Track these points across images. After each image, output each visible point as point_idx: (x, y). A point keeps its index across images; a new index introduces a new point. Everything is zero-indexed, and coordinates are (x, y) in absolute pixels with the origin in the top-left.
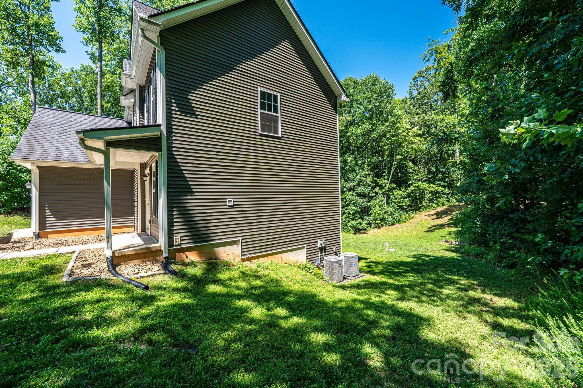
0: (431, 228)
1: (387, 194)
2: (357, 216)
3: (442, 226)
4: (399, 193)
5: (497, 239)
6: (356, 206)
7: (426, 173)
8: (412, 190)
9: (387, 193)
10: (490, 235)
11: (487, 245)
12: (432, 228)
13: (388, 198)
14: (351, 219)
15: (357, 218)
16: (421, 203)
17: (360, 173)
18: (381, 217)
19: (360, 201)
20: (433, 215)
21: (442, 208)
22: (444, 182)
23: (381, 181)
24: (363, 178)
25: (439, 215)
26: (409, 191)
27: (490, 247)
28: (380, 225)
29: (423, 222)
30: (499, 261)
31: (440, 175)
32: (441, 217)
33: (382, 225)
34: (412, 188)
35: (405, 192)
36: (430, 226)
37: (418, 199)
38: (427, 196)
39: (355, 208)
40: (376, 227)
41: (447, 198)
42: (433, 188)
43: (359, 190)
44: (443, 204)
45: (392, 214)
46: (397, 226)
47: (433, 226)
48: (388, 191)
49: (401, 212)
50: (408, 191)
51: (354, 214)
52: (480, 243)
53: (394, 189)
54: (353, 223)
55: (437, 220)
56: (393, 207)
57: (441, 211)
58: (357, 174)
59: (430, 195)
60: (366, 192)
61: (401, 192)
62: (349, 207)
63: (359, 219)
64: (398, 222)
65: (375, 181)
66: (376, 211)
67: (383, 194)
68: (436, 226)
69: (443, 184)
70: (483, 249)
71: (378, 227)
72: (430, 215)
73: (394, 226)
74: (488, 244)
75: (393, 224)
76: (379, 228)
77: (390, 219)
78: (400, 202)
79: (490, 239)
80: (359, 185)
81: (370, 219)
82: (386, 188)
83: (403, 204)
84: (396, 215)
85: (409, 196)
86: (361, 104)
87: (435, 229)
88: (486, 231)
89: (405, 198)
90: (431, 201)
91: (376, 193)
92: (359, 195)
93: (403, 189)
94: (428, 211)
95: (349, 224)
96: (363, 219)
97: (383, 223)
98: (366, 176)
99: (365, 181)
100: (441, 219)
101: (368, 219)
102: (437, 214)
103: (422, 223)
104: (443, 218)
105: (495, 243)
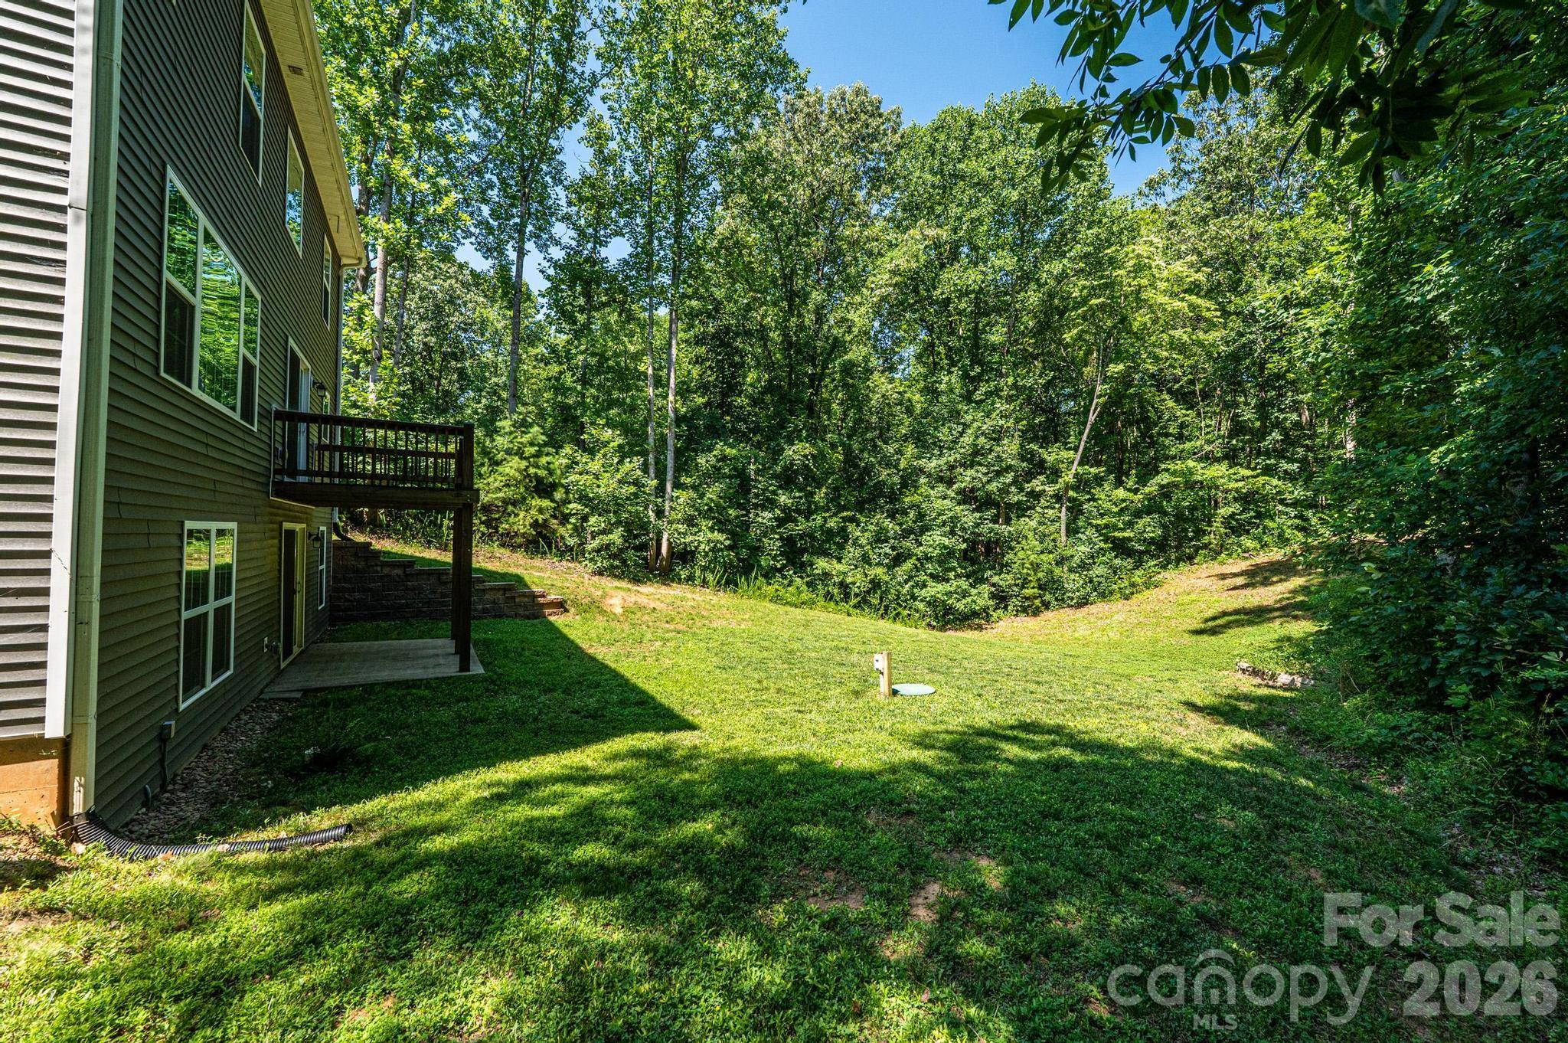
0: (1214, 618)
1: (1070, 500)
2: (953, 569)
3: (1258, 615)
4: (1113, 495)
5: (1499, 667)
6: (952, 533)
7: (1224, 431)
8: (1162, 487)
9: (1071, 493)
10: (1452, 645)
11: (1435, 700)
12: (1219, 622)
13: (1075, 510)
14: (932, 576)
15: (952, 575)
16: (1200, 533)
17: (975, 425)
18: (1040, 575)
19: (969, 518)
20: (1235, 575)
21: (1276, 554)
22: (1291, 460)
23: (1052, 455)
24: (982, 440)
25: (1258, 576)
26: (1151, 488)
27: (1451, 710)
28: (1037, 602)
29: (1193, 597)
30: (1503, 811)
31: (1276, 435)
32: (1266, 582)
33: (1047, 605)
34: (1164, 479)
35: (1136, 491)
36: (1210, 613)
37: (1186, 520)
38: (1224, 511)
39: (946, 541)
40: (1024, 610)
41: (1301, 517)
42: (1243, 478)
43: (967, 478)
44: (1283, 540)
45: (1083, 566)
46: (1098, 608)
47: (1224, 614)
48: (1073, 488)
49: (1117, 562)
50: (1147, 490)
51: (942, 560)
52: (1397, 688)
53: (1099, 480)
54: (935, 589)
55: (1248, 592)
56: (1090, 541)
57: (1272, 564)
58: (966, 426)
59: (1235, 508)
60: (993, 487)
61: (1121, 493)
62: (925, 538)
63: (958, 576)
64: (1103, 596)
65: (1032, 453)
66: (1025, 555)
67: (1058, 498)
68: (1237, 612)
69: (1285, 466)
70: (1408, 718)
71: (1029, 609)
72: (1223, 577)
73: (1085, 609)
74: (1441, 692)
75: (1083, 603)
76: (1036, 613)
77: (1073, 583)
78: (1115, 528)
79: (1452, 668)
80: (970, 462)
81: (1004, 580)
82: (1068, 477)
83: (1128, 534)
84: (1099, 570)
85: (1151, 507)
86: (984, 186)
87: (1228, 626)
88: (1431, 622)
89: (1138, 514)
90: (1237, 528)
91: (1035, 495)
92: (967, 497)
93: (1130, 484)
94: (1223, 563)
95: (924, 593)
96: (978, 580)
97: (1048, 597)
98: (997, 436)
99: (991, 450)
100: (1261, 590)
101: (996, 579)
102: (1250, 573)
103: (1186, 599)
104: (1273, 583)
105: (1485, 687)
